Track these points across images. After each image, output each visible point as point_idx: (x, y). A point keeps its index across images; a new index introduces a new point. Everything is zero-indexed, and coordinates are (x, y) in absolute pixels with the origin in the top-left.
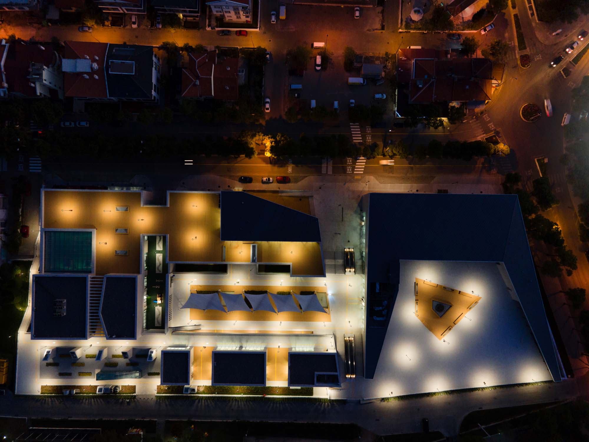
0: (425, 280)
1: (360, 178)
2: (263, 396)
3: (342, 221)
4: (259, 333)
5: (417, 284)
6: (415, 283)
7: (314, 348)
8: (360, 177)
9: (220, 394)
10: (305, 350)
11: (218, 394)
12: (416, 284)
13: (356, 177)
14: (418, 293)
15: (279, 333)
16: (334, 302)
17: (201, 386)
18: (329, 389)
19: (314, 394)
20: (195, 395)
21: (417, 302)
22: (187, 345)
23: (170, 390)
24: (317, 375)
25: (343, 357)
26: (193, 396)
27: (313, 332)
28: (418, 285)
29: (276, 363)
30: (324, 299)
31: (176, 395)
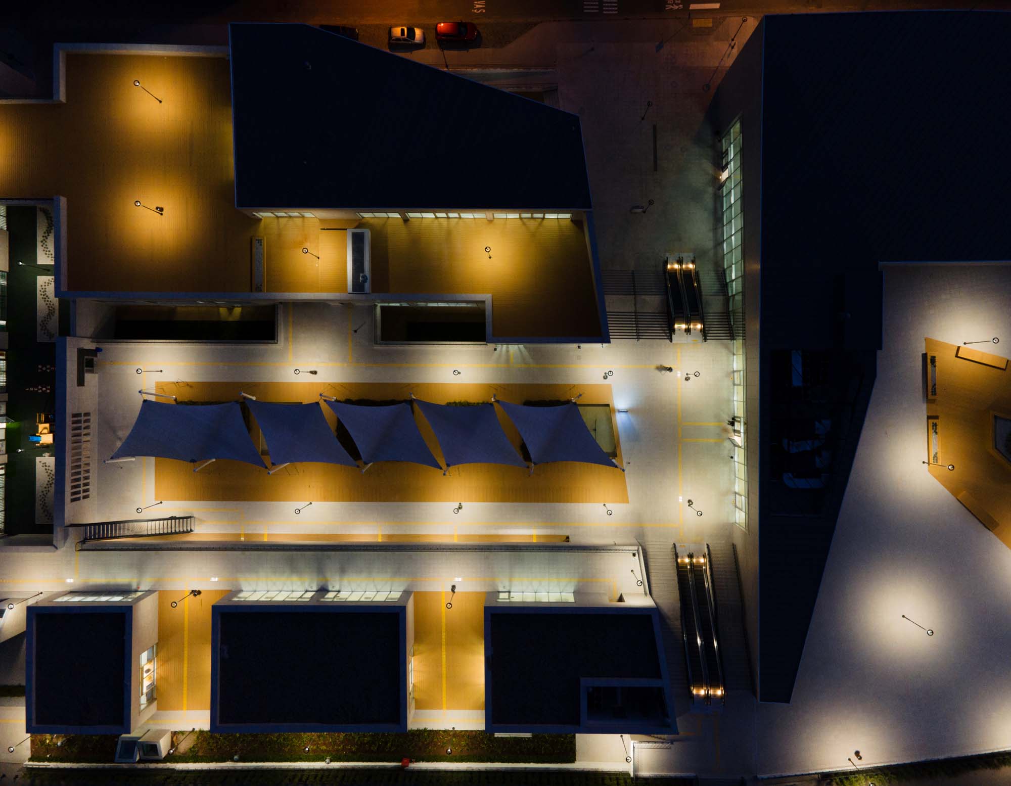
0: (962, 345)
1: (710, 25)
2: (399, 764)
3: (656, 170)
4: (385, 541)
5: (933, 360)
6: (925, 356)
7: (576, 593)
8: (709, 23)
9: (252, 761)
10: (545, 600)
11: (242, 760)
12: (928, 361)
13: (696, 23)
14: (937, 391)
15: (455, 541)
16: (635, 436)
17: (182, 733)
18: (632, 739)
19: (577, 758)
20: (161, 766)
21: (935, 425)
22: (134, 587)
23: (74, 750)
24: (591, 690)
25: (676, 624)
26: (156, 770)
27: (568, 538)
28: (937, 364)
29: (444, 647)
30: (602, 427)
31: (94, 765)
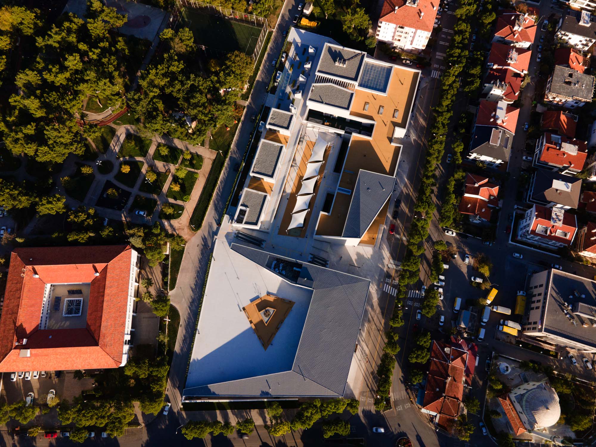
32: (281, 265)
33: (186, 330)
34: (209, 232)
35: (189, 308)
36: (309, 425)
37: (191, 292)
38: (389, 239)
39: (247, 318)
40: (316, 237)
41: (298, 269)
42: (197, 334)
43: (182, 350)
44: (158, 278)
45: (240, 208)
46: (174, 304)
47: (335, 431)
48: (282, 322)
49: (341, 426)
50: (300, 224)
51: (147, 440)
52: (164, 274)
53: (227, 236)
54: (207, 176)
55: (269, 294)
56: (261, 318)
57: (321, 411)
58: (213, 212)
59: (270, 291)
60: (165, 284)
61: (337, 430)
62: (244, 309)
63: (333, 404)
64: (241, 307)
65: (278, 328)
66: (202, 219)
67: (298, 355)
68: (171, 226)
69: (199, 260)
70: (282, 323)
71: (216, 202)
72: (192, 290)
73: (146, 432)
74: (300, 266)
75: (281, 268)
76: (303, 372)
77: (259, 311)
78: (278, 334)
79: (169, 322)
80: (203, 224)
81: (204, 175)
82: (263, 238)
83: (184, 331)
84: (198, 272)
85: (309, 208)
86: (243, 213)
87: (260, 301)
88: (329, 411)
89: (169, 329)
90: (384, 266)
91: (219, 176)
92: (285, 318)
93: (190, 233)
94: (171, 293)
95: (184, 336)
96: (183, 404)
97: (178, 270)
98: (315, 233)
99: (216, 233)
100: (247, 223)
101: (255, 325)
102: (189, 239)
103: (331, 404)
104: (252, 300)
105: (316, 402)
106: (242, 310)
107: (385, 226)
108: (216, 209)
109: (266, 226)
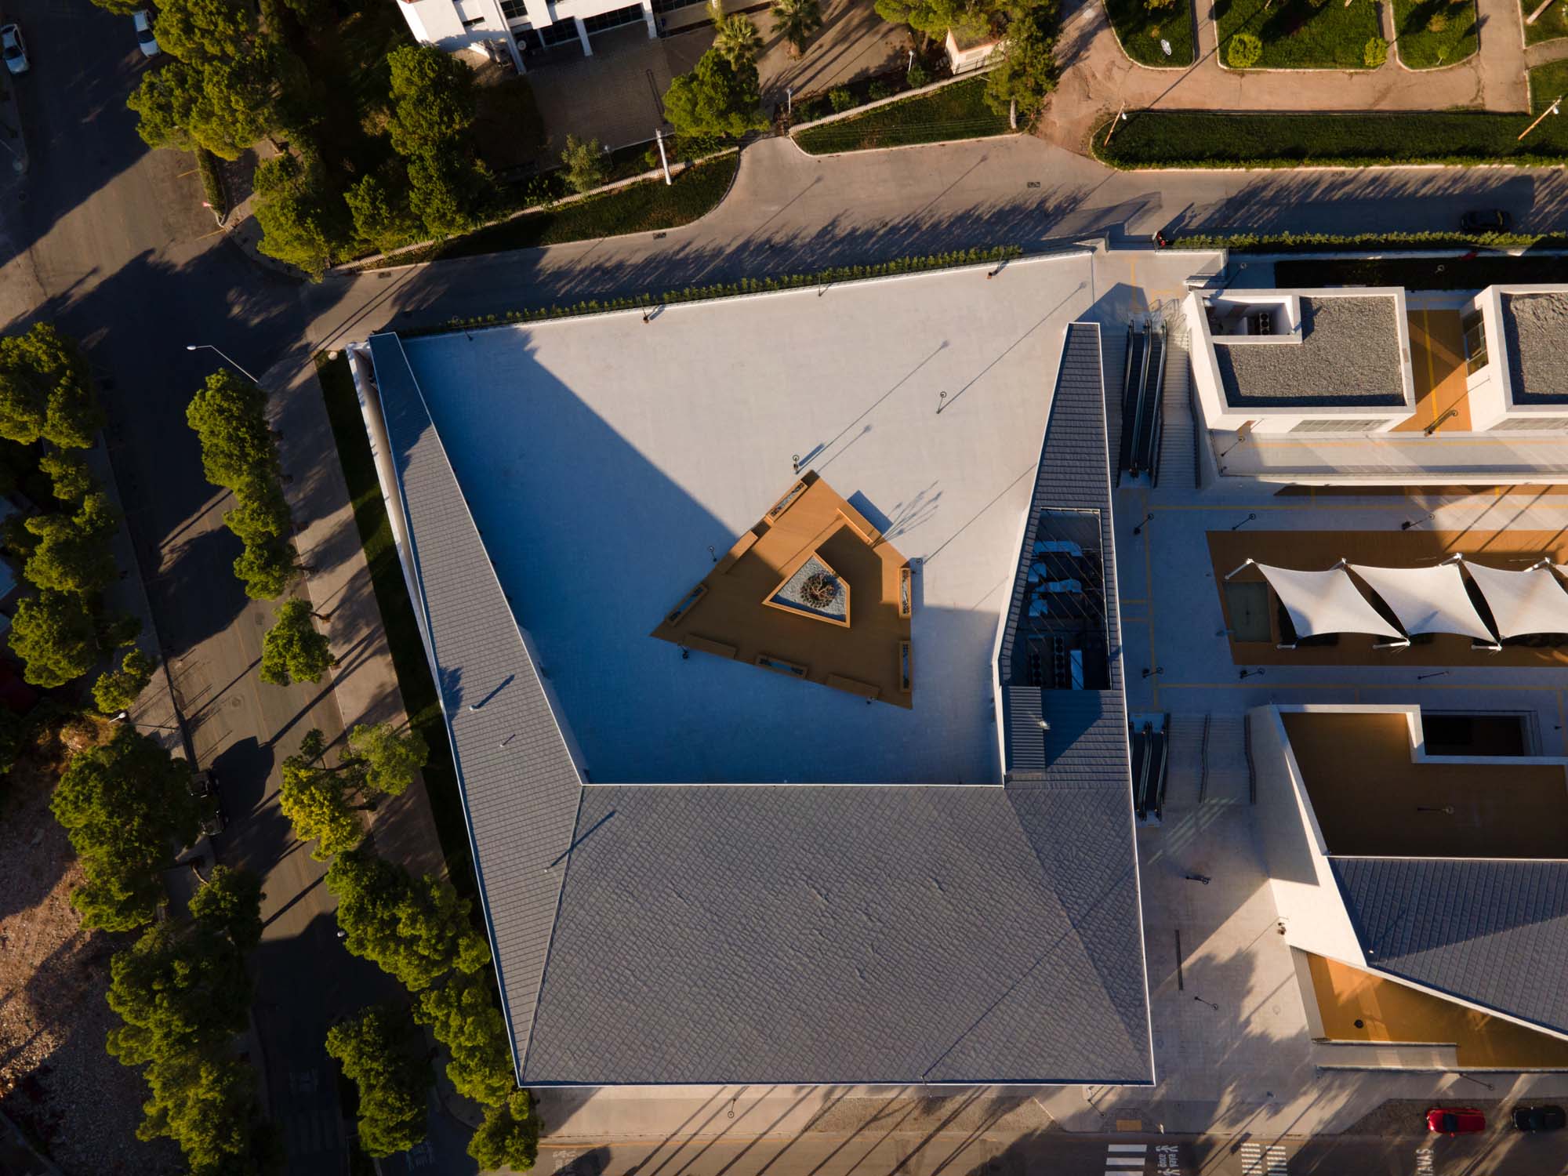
1: (1119, 1122)
8: (1121, 1124)
13: (1136, 1125)
32: (1072, 585)
33: (648, 262)
34: (1110, 210)
35: (745, 246)
36: (360, 943)
37: (814, 231)
38: (1391, 1113)
39: (771, 506)
40: (1270, 717)
41: (1076, 670)
42: (639, 313)
43: (559, 275)
44: (835, 67)
45: (1287, 300)
46: (742, 177)
47: (361, 1082)
48: (801, 670)
49: (392, 1109)
50: (1308, 625)
51: (174, 266)
52: (860, 88)
53: (1125, 294)
54: (1385, 105)
55: (913, 569)
56: (788, 572)
57: (438, 984)
58: (1215, 197)
59: (927, 572)
60: (822, 105)
61: (371, 1088)
62: (811, 479)
63: (481, 1040)
64: (813, 466)
65: (765, 660)
66: (1165, 160)
67: (664, 794)
68: (1085, 40)
69: (967, 215)
70: (798, 672)
71: (1268, 194)
72: (824, 231)
73: (205, 248)
74: (1099, 676)
75: (1055, 587)
76: (590, 844)
77: (822, 552)
78: (740, 672)
79: (662, 180)
80: (1139, 171)
81: (1384, 95)
82: (1164, 467)
83: (638, 258)
84: (914, 227)
85: (1412, 638)
86: (1266, 321)
87: (869, 540)
88: (446, 1025)
89: (632, 190)
90: (1233, 1122)
91: (1407, 159)
92: (824, 681)
93: (1082, 132)
94: (787, 145)
95: (620, 266)
96: (342, 354)
97: (898, 141)
98: (1288, 708)
99: (1118, 240)
100: (1222, 356)
101: (749, 552)
102: (1049, 138)
103: (478, 1024)
104: (859, 503)
105: (468, 948)
106: (804, 472)
107: (1451, 1078)
108: (1234, 204)
109: (1234, 459)
